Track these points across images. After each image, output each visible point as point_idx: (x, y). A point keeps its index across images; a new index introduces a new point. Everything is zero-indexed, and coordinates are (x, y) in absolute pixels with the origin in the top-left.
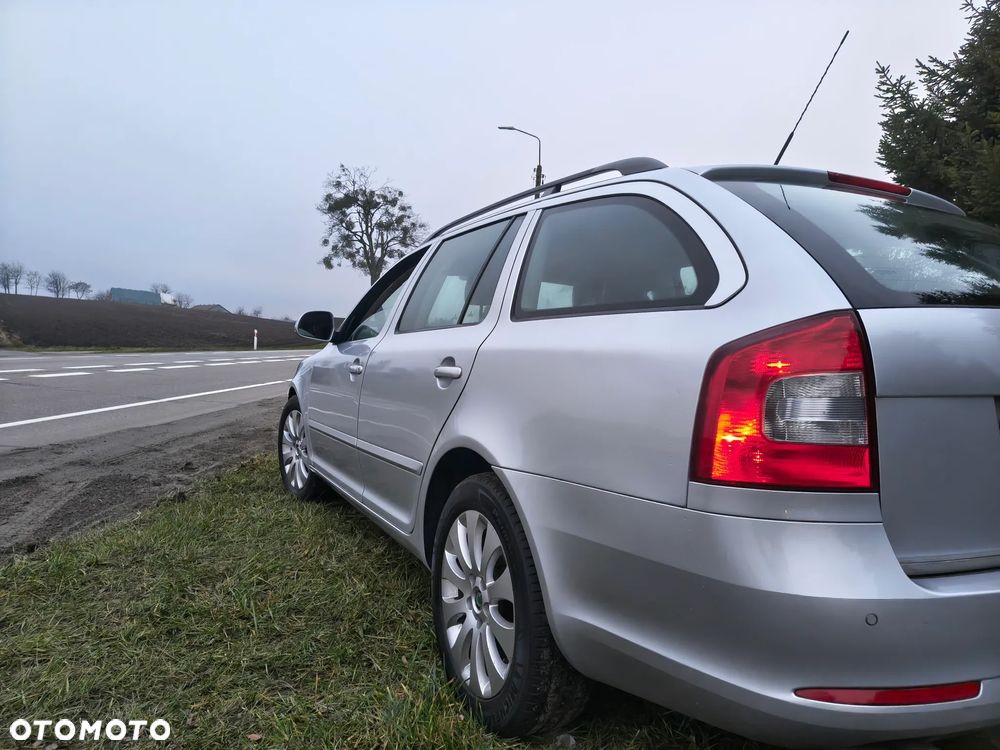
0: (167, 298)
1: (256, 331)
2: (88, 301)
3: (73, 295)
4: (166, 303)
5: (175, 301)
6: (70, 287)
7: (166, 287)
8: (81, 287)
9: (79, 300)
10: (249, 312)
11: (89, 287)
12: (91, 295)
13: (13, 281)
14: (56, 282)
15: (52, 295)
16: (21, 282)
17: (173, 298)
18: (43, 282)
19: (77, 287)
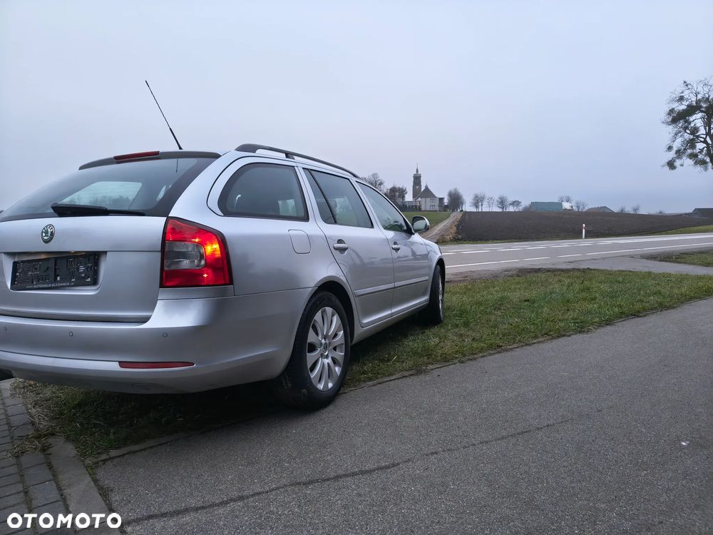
0: (566, 205)
1: (584, 225)
2: (519, 212)
3: (511, 209)
4: (566, 209)
5: (572, 207)
6: (510, 204)
7: (568, 198)
8: (516, 203)
9: (515, 212)
10: (629, 210)
11: (520, 203)
12: (520, 208)
13: (480, 203)
14: (502, 202)
15: (500, 210)
16: (485, 203)
17: (573, 204)
18: (496, 203)
19: (513, 204)
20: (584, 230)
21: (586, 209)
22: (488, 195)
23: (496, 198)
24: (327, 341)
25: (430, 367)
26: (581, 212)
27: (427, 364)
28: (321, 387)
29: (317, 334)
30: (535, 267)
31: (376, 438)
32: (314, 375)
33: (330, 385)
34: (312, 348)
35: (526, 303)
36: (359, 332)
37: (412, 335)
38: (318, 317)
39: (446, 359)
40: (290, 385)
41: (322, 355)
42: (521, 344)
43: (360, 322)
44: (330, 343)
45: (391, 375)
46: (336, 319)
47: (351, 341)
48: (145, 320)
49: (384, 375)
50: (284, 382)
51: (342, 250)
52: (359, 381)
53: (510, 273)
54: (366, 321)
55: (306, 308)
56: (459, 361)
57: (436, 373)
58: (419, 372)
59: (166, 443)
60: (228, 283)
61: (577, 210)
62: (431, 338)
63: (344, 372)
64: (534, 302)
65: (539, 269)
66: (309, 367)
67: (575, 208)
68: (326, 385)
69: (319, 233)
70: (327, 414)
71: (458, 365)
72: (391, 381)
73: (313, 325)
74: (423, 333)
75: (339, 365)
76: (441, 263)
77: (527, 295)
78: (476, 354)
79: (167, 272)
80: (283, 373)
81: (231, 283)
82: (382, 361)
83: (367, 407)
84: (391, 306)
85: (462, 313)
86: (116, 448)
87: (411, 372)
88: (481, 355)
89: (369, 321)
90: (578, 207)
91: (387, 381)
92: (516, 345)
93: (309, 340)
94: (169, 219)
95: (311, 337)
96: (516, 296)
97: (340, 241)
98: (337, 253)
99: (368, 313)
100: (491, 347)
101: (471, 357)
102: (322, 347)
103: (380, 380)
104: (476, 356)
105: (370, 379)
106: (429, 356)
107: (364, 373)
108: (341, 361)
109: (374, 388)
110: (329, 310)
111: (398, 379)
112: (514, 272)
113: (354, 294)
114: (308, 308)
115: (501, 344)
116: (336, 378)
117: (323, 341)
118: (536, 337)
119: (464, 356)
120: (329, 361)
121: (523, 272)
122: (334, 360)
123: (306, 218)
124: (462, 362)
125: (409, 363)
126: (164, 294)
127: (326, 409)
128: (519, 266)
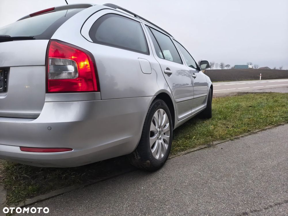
0: (250, 66)
1: (261, 74)
2: (229, 69)
3: (226, 68)
4: (250, 68)
5: (253, 67)
6: (225, 66)
7: (251, 63)
9: (227, 69)
11: (230, 65)
12: (230, 68)
13: (212, 66)
14: (222, 65)
15: (221, 69)
16: (214, 66)
17: (253, 66)
18: (219, 66)
19: (227, 66)
20: (261, 76)
21: (258, 68)
22: (216, 63)
23: (219, 64)
24: (161, 130)
25: (215, 143)
26: (256, 69)
27: (213, 141)
28: (157, 157)
29: (155, 125)
30: (245, 92)
31: (198, 196)
32: (153, 151)
33: (162, 155)
34: (152, 134)
35: (251, 108)
36: (177, 123)
37: (198, 124)
38: (156, 115)
39: (222, 138)
40: (139, 158)
41: (158, 138)
42: (260, 130)
43: (177, 117)
44: (162, 130)
45: (194, 147)
46: (165, 116)
47: (173, 129)
48: (35, 117)
49: (190, 148)
50: (135, 155)
51: (169, 74)
52: (177, 151)
53: (234, 94)
54: (180, 117)
55: (149, 109)
56: (230, 139)
57: (219, 147)
58: (209, 146)
59: (63, 194)
60: (97, 90)
61: (255, 68)
62: (208, 125)
63: (170, 147)
64: (255, 107)
65: (247, 92)
66: (151, 147)
67: (254, 68)
68: (160, 156)
69: (156, 62)
70: (162, 174)
71: (230, 141)
72: (194, 151)
73: (153, 120)
74: (203, 123)
75: (167, 144)
76: (212, 87)
77: (249, 104)
78: (237, 135)
79: (50, 81)
80: (135, 151)
81: (99, 90)
82: (186, 138)
83: (185, 170)
84: (191, 108)
85: (220, 112)
86: (31, 197)
87: (205, 146)
88: (241, 136)
89: (182, 117)
90: (255, 67)
91: (193, 151)
92: (257, 130)
93: (151, 130)
94: (51, 41)
95: (152, 128)
96: (243, 104)
97: (168, 69)
98: (166, 76)
99: (181, 113)
100: (245, 131)
101: (236, 137)
102: (158, 133)
103: (188, 151)
104: (238, 136)
105: (183, 150)
106: (212, 136)
107: (179, 146)
108: (168, 140)
109: (186, 155)
110: (162, 110)
111: (198, 150)
112: (236, 94)
113: (175, 101)
114: (150, 109)
115: (250, 130)
116: (165, 151)
117: (158, 130)
118: (266, 126)
119: (232, 136)
120: (161, 141)
121: (240, 94)
122: (164, 141)
123: (148, 53)
124: (232, 140)
125: (202, 140)
126: (49, 98)
127: (161, 171)
128: (237, 91)
